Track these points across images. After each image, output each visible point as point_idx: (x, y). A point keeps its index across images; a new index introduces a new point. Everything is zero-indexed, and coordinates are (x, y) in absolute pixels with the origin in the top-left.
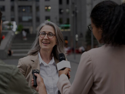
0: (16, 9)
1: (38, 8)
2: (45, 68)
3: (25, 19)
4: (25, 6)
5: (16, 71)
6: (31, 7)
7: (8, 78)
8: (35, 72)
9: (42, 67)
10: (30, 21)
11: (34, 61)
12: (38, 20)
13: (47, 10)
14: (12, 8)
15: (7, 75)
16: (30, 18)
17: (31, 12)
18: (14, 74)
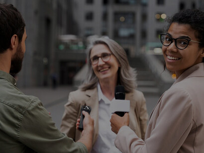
0: (111, 17)
1: (144, 17)
2: (106, 107)
3: (124, 32)
4: (125, 14)
5: (34, 104)
6: (133, 14)
7: (20, 113)
8: (84, 110)
9: (102, 105)
10: (132, 36)
11: (89, 96)
12: (144, 34)
13: (159, 20)
14: (105, 16)
15: (20, 109)
16: (131, 31)
17: (134, 22)
18: (30, 109)
